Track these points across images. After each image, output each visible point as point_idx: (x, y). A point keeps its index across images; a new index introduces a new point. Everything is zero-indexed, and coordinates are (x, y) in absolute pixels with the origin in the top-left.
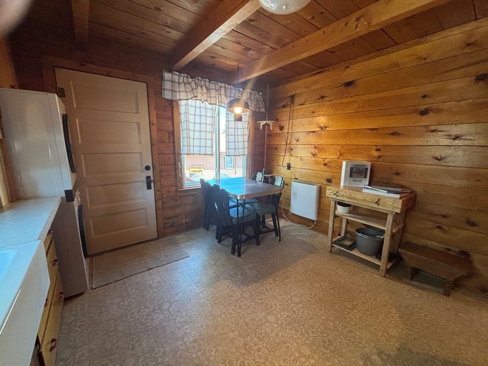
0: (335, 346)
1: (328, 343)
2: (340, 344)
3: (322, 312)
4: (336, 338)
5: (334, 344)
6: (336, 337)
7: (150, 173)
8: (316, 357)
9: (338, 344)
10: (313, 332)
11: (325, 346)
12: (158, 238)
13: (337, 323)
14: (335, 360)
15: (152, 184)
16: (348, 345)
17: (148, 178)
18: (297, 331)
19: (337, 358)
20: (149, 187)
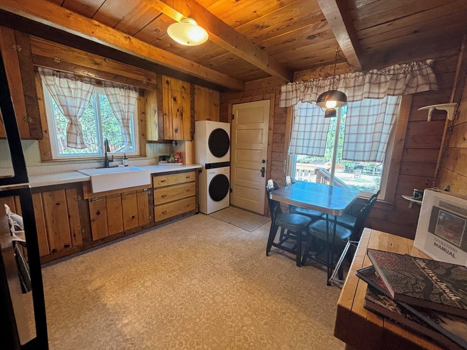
0: (166, 324)
1: (170, 319)
2: (167, 329)
3: (204, 320)
4: (174, 327)
5: (168, 324)
6: (176, 327)
7: (265, 165)
8: (160, 308)
9: (168, 327)
10: (182, 308)
11: (168, 316)
12: (263, 216)
13: (192, 332)
14: (155, 322)
15: (265, 174)
16: (167, 336)
17: (263, 168)
18: (183, 297)
19: (156, 323)
20: (263, 176)
